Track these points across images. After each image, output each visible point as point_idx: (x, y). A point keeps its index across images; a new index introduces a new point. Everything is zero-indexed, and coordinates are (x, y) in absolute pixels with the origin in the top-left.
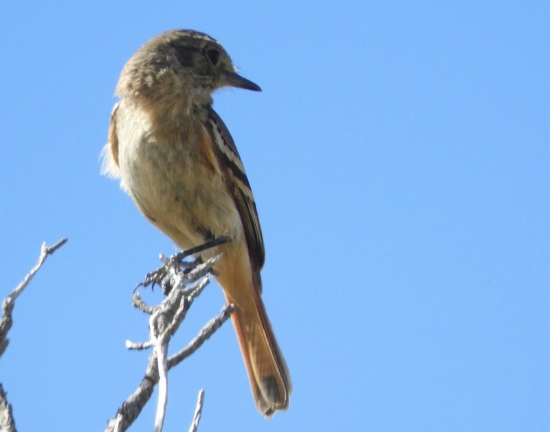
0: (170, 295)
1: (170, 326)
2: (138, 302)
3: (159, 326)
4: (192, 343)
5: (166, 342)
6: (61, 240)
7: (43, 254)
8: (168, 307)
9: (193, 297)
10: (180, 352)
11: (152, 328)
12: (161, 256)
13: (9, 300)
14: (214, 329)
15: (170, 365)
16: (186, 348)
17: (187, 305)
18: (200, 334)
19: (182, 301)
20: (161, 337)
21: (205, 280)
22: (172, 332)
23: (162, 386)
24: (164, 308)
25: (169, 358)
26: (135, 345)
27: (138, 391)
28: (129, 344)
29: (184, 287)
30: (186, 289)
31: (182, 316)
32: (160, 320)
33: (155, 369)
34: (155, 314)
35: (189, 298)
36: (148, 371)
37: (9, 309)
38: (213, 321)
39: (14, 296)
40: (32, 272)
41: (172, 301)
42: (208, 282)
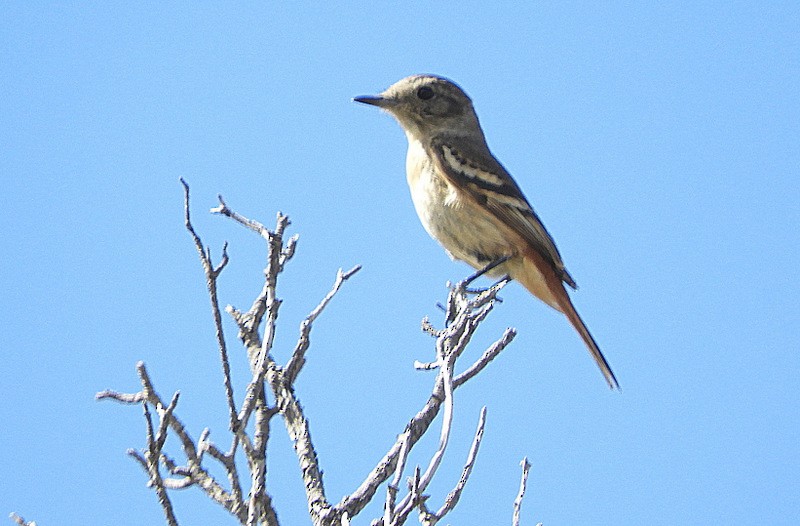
0: (457, 319)
1: (456, 348)
2: (427, 327)
3: (446, 349)
4: (476, 365)
5: (452, 363)
6: (356, 267)
7: (339, 280)
8: (454, 331)
9: (477, 322)
10: (465, 373)
11: (439, 349)
12: (448, 285)
13: (307, 322)
14: (497, 351)
15: (455, 385)
16: (470, 369)
17: (472, 329)
18: (484, 357)
19: (468, 325)
20: (447, 359)
21: (489, 305)
22: (458, 353)
23: (447, 405)
24: (450, 332)
25: (455, 378)
26: (422, 366)
27: (426, 408)
28: (417, 364)
29: (470, 312)
30: (472, 315)
31: (467, 339)
32: (447, 343)
33: (442, 388)
34: (442, 337)
35: (474, 322)
36: (435, 391)
37: (307, 330)
38: (496, 344)
39: (311, 319)
40: (328, 297)
41: (459, 326)
42: (491, 307)
